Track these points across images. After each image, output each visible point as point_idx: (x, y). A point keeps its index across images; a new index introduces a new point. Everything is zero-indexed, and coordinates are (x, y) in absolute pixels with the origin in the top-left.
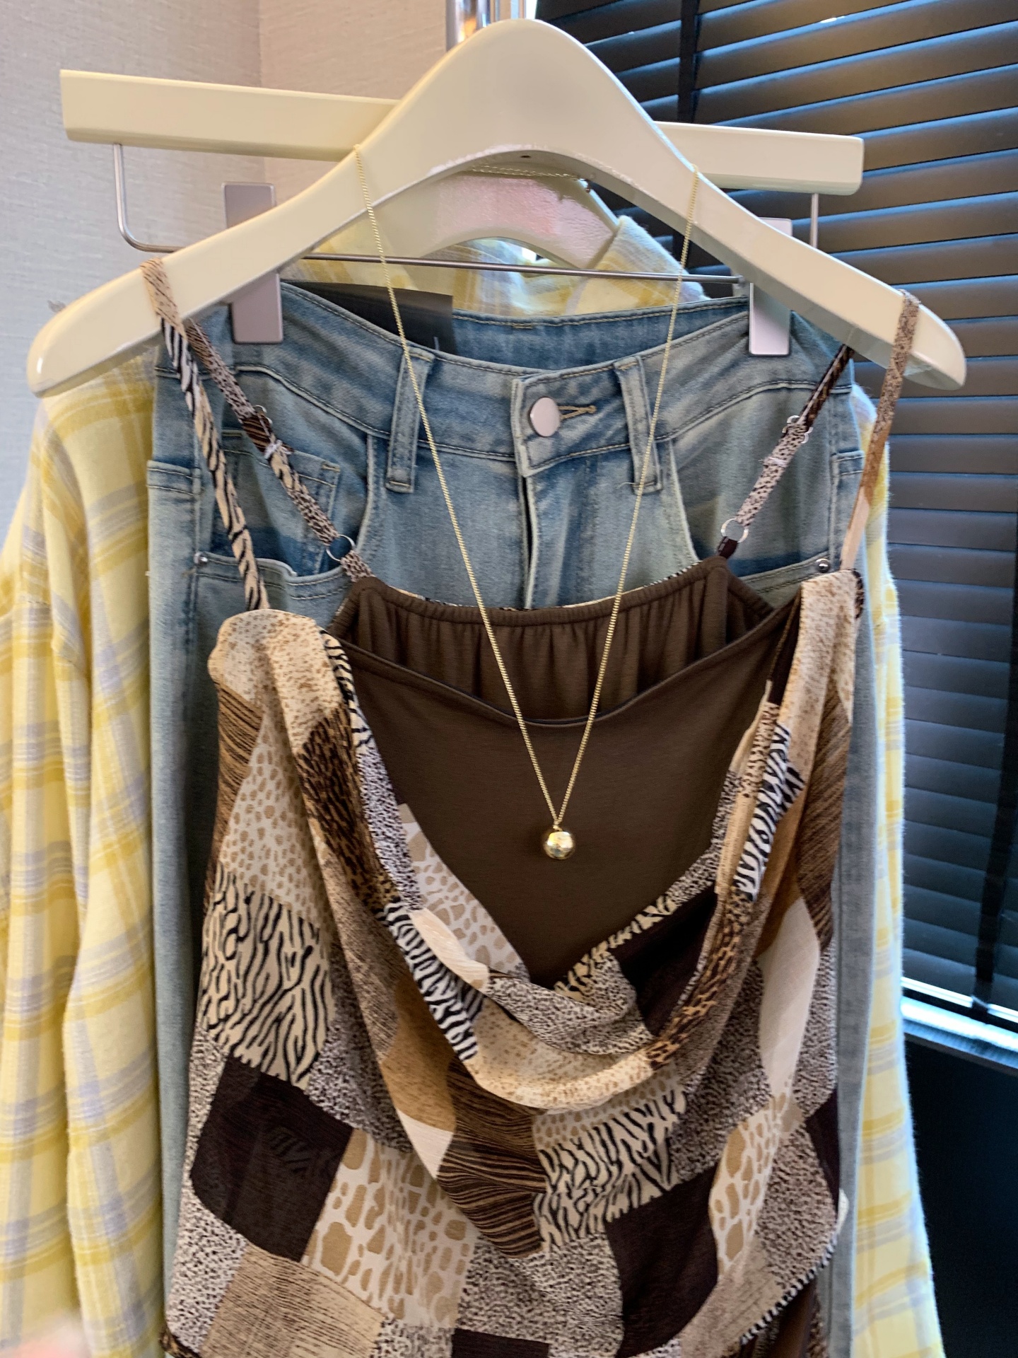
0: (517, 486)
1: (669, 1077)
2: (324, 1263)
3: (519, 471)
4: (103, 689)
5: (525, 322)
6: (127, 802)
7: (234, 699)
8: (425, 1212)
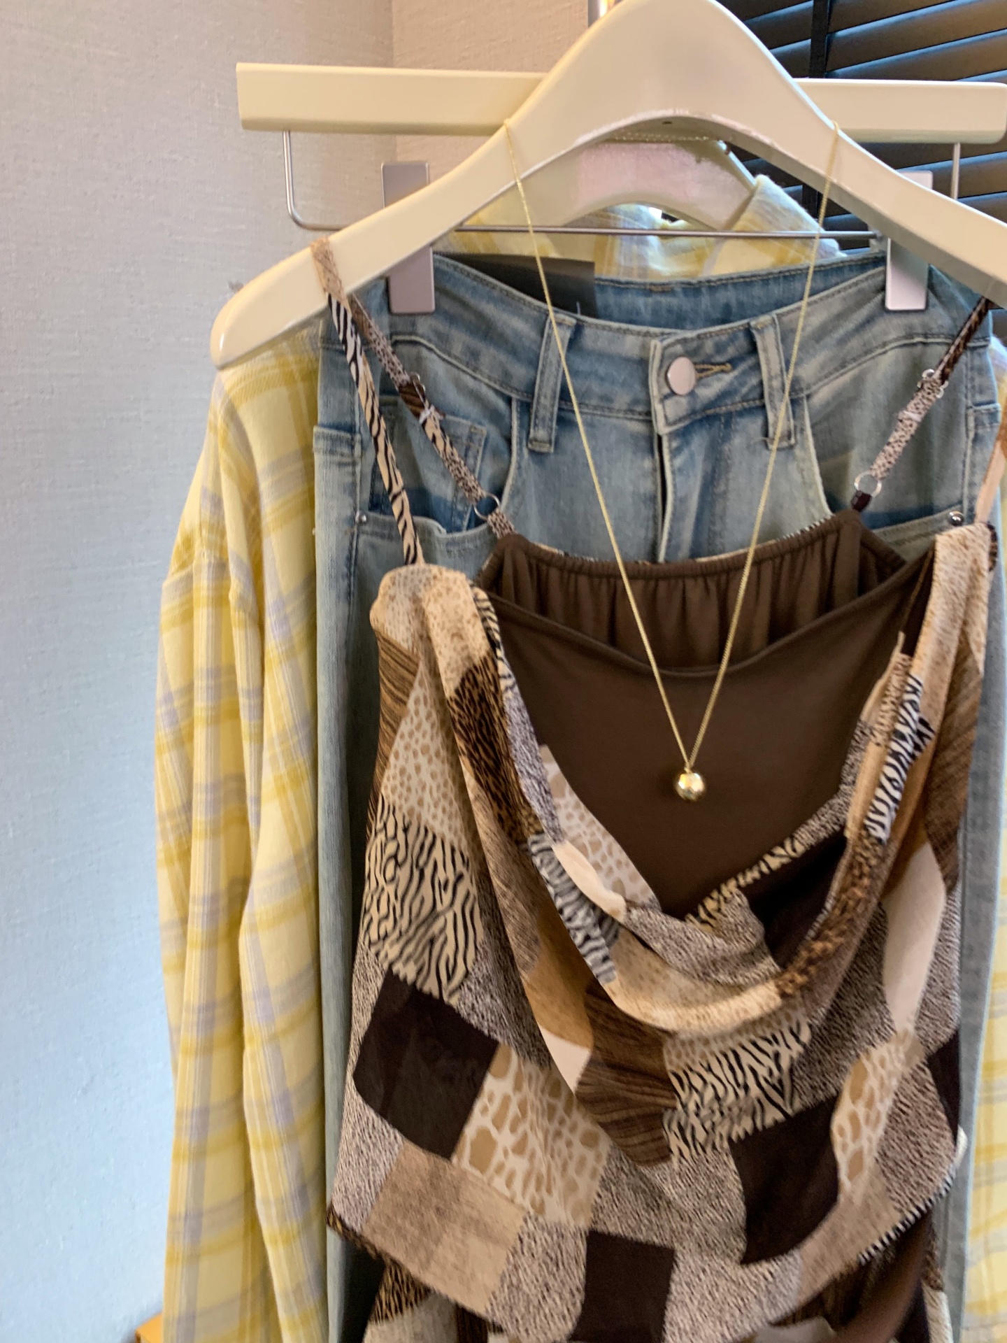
0: (653, 444)
1: (794, 1008)
2: (471, 1162)
3: (656, 430)
4: (274, 637)
5: (664, 284)
7: (394, 647)
8: (562, 1122)
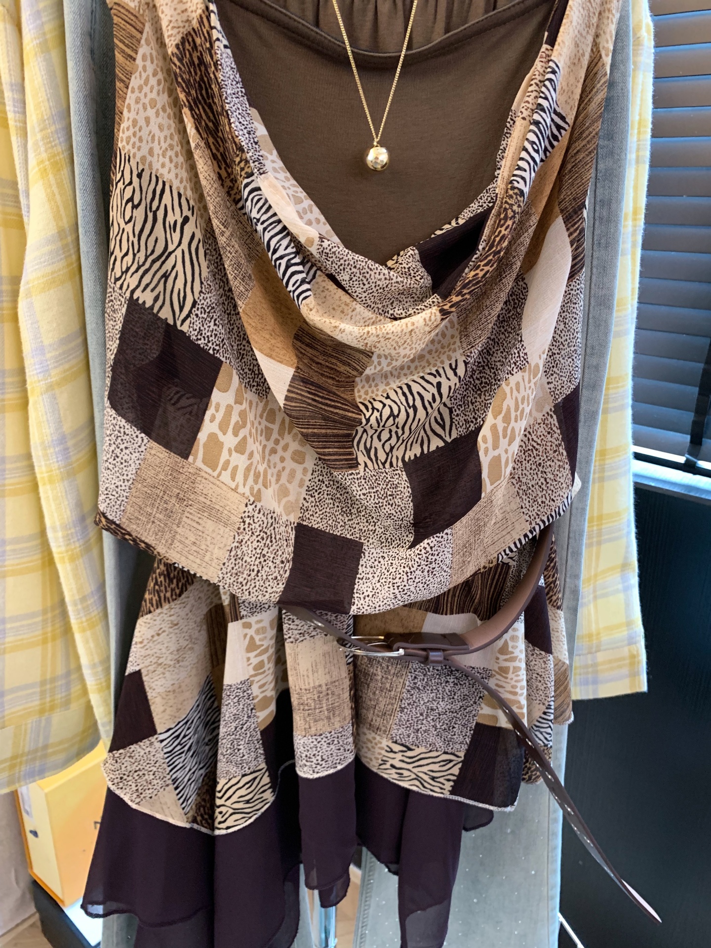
1: (455, 351)
2: (204, 462)
4: (30, 30)
6: (53, 128)
8: (277, 442)
